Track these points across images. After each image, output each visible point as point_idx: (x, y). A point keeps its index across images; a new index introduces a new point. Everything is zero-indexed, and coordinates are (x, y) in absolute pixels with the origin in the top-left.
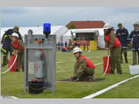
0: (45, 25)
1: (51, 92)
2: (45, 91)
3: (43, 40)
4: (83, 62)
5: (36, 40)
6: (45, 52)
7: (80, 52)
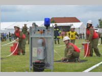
0: (45, 19)
2: (45, 69)
3: (44, 30)
4: (71, 48)
5: (39, 30)
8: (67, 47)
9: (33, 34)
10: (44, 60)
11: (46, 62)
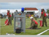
1: (24, 33)
2: (21, 32)
5: (19, 14)
6: (22, 18)
7: (33, 19)
8: (32, 22)
9: (16, 15)
10: (21, 28)
11: (22, 29)
